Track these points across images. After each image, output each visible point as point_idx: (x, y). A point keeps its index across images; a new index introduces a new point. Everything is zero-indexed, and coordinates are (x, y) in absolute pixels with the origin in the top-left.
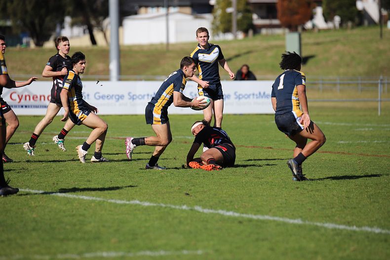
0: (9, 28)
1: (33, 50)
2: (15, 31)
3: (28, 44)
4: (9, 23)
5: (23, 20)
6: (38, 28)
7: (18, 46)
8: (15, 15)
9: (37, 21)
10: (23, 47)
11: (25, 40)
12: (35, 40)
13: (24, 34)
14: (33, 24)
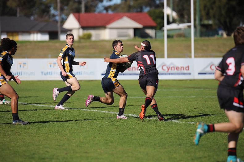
0: (211, 25)
1: (225, 39)
2: (214, 27)
3: (222, 35)
4: (210, 22)
5: (219, 20)
6: (228, 24)
7: (216, 37)
8: (214, 17)
9: (228, 21)
10: (219, 37)
11: (220, 32)
12: (227, 32)
13: (220, 28)
14: (225, 22)
